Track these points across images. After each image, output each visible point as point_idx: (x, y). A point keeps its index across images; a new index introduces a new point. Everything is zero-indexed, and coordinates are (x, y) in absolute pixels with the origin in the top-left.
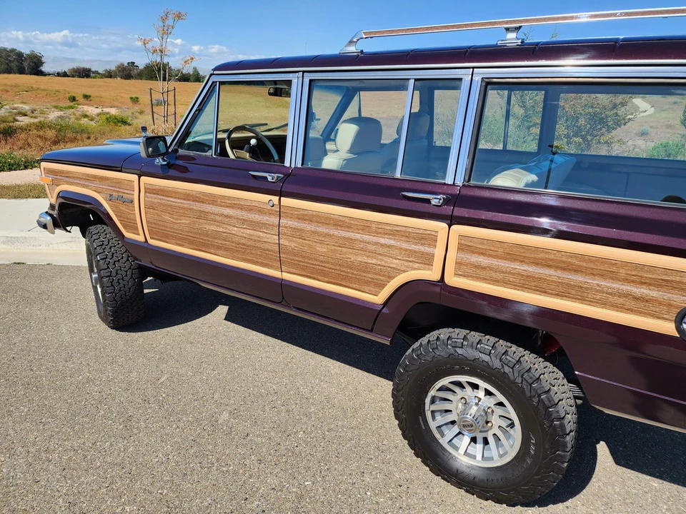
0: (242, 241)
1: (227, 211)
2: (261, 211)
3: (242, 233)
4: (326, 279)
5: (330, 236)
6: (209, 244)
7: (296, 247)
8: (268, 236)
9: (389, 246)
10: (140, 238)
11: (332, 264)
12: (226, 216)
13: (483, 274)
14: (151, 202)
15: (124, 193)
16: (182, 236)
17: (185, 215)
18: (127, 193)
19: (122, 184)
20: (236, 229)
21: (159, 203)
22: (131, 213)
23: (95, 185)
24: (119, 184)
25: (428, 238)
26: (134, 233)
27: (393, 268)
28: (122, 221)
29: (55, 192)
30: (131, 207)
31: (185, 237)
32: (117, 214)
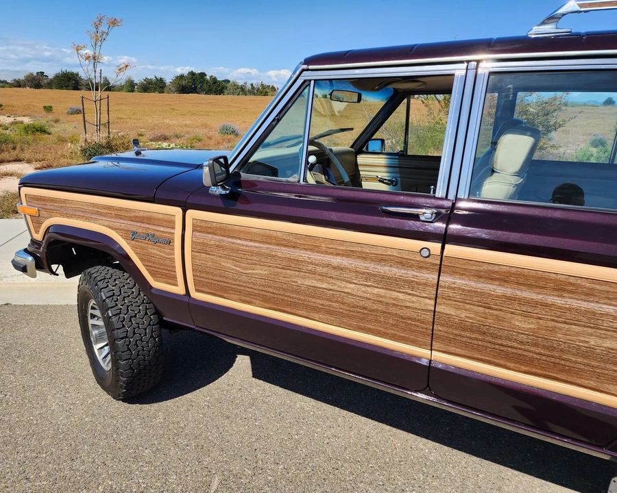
0: (361, 304)
1: (336, 261)
2: (402, 263)
3: (364, 292)
4: (526, 369)
5: (547, 305)
6: (299, 304)
7: (471, 318)
8: (414, 299)
10: (179, 290)
11: (544, 347)
12: (335, 268)
14: (203, 244)
15: (158, 231)
16: (252, 290)
17: (261, 264)
18: (162, 231)
19: (154, 219)
20: (352, 286)
21: (218, 246)
22: (166, 257)
23: (109, 219)
24: (149, 219)
26: (168, 283)
28: (150, 266)
29: (42, 226)
30: (167, 249)
31: (257, 292)
32: (142, 257)
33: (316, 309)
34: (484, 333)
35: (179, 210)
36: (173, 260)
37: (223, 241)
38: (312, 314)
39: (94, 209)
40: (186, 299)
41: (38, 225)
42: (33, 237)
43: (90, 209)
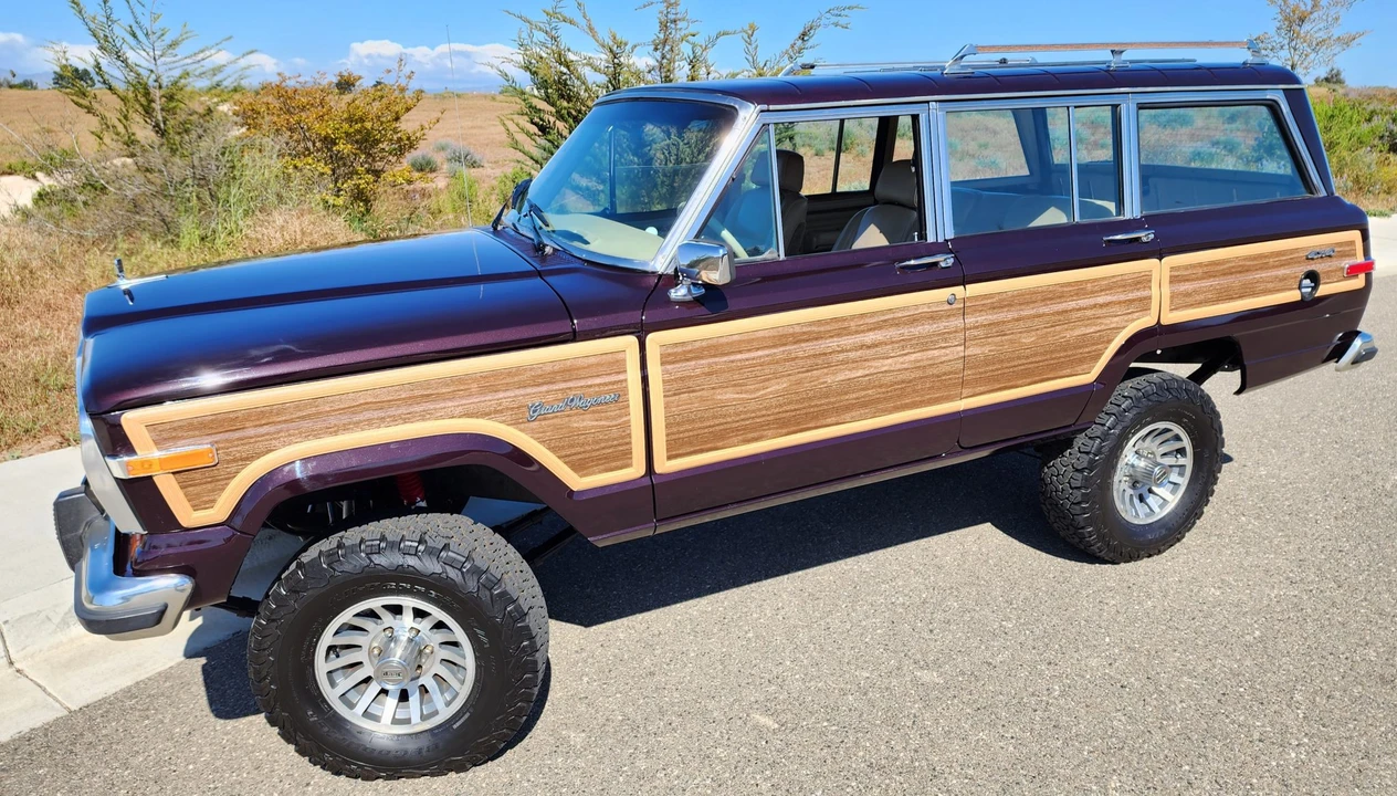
0: (899, 378)
1: (870, 337)
2: (933, 316)
3: (903, 363)
4: (1028, 381)
5: (1040, 316)
6: (829, 410)
7: (992, 351)
8: (948, 351)
9: (1107, 304)
10: (632, 473)
11: (1042, 354)
12: (869, 347)
13: (1190, 300)
14: (682, 379)
15: (590, 386)
17: (776, 376)
18: (598, 385)
19: (578, 369)
20: (890, 361)
21: (710, 374)
22: (611, 424)
23: (464, 402)
24: (568, 372)
25: (1143, 281)
26: (612, 470)
27: (1114, 328)
28: (575, 454)
29: (233, 483)
30: (613, 411)
31: (772, 418)
32: (557, 444)
33: (848, 408)
34: (1002, 361)
35: (632, 340)
36: (627, 425)
37: (716, 363)
38: (843, 417)
39: (416, 393)
40: (647, 481)
41: (209, 486)
42: (185, 523)
43: (403, 396)
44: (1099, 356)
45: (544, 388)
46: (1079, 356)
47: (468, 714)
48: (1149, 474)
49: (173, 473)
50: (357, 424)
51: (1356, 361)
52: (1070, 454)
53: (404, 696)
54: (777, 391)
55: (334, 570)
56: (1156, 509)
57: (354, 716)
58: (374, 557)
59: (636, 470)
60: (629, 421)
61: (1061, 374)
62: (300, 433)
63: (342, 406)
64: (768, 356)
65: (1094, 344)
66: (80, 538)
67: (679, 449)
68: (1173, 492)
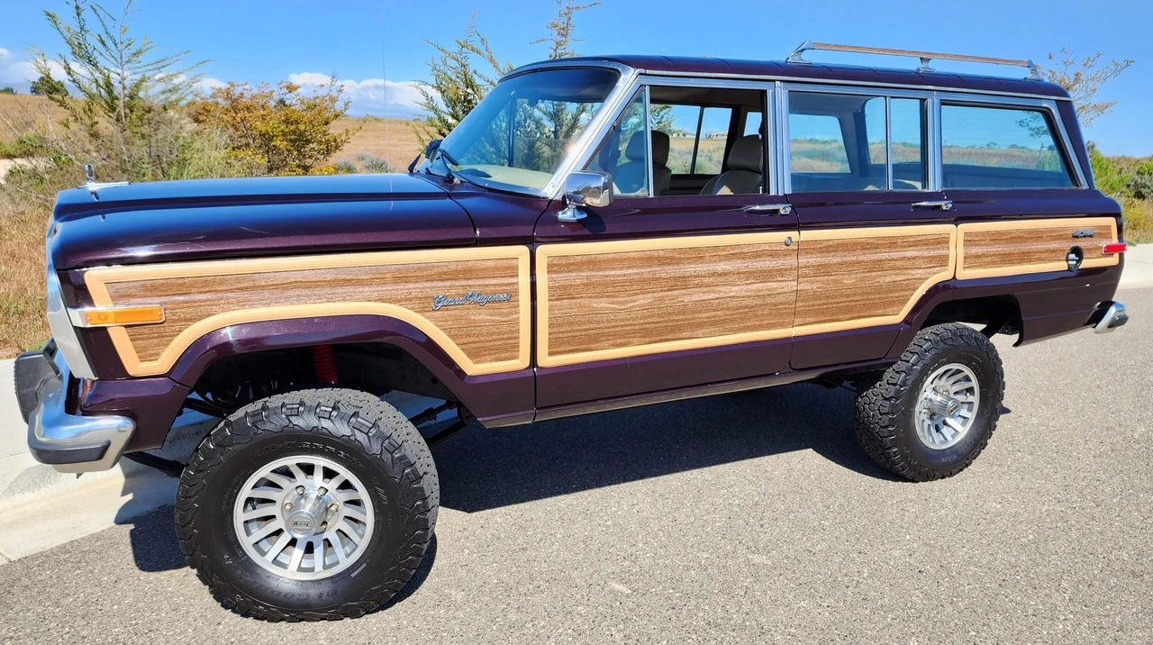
0: (744, 303)
1: (721, 267)
2: (773, 254)
3: (746, 291)
4: (848, 316)
5: (859, 262)
7: (820, 288)
8: (784, 284)
9: (914, 258)
10: (518, 364)
11: (860, 294)
12: (720, 275)
13: (979, 261)
14: (565, 287)
15: (487, 286)
16: (630, 328)
17: (643, 292)
18: (494, 285)
19: (477, 270)
20: (736, 288)
21: (586, 285)
22: (503, 319)
23: (380, 288)
24: (468, 272)
25: (943, 241)
26: (501, 360)
27: (918, 279)
28: (471, 343)
29: (177, 340)
30: (505, 308)
31: (637, 327)
32: (456, 332)
33: (701, 325)
34: (828, 297)
35: (521, 251)
36: (516, 322)
37: (593, 276)
38: (695, 332)
39: (340, 277)
40: (530, 373)
41: (155, 341)
42: (131, 372)
43: (328, 279)
44: (906, 301)
45: (448, 283)
46: (891, 299)
47: (364, 565)
48: (943, 407)
49: (126, 326)
50: (287, 299)
51: (1112, 325)
52: (880, 385)
53: (310, 549)
54: (643, 305)
55: (258, 428)
56: (949, 438)
57: (264, 562)
58: (292, 419)
59: (521, 362)
60: (518, 319)
61: (875, 313)
62: (238, 302)
63: (276, 282)
64: (636, 274)
65: (902, 290)
66: (36, 394)
67: (559, 347)
68: (963, 424)
